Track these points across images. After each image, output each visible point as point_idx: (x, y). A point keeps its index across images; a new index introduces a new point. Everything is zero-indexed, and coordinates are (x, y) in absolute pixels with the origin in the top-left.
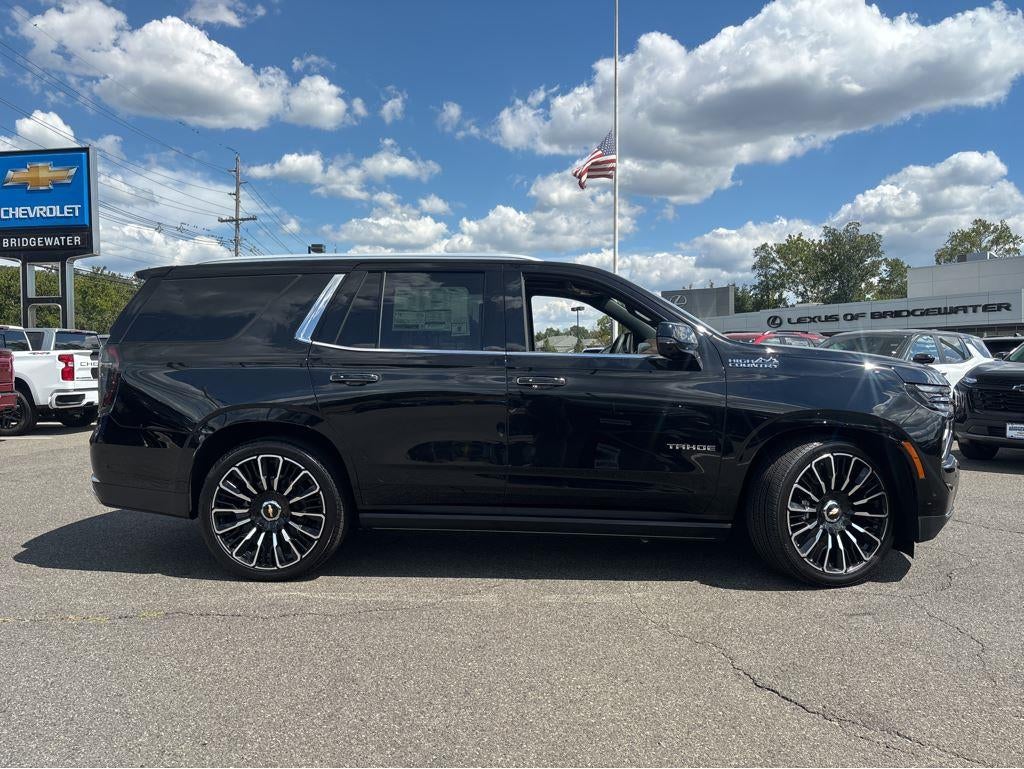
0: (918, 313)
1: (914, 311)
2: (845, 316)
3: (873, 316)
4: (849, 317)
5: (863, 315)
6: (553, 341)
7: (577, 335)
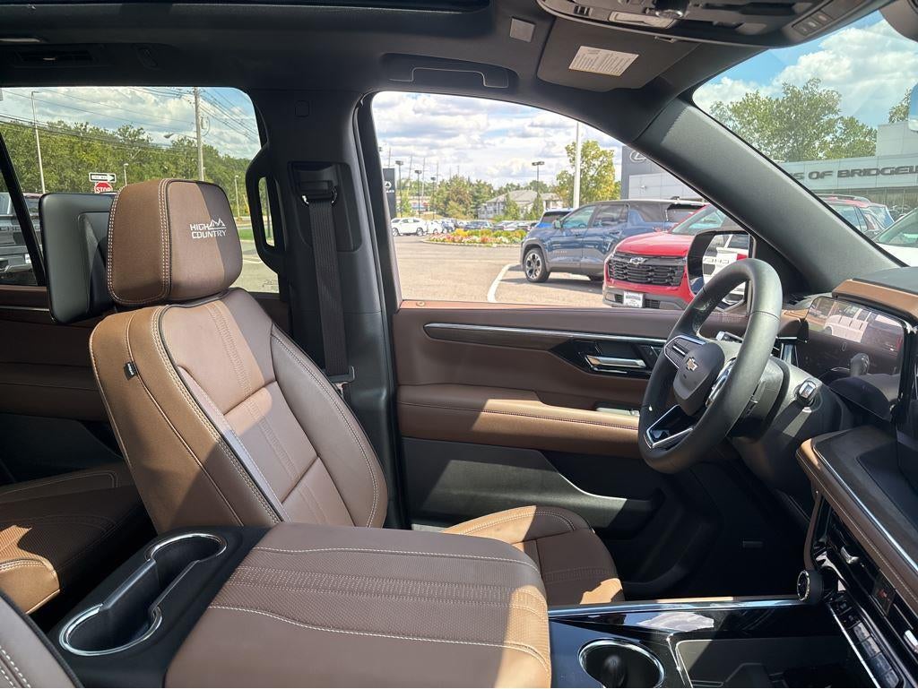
0: (889, 171)
1: (884, 169)
2: (811, 174)
3: (840, 174)
4: (815, 175)
5: (829, 173)
6: (513, 195)
7: (536, 189)
